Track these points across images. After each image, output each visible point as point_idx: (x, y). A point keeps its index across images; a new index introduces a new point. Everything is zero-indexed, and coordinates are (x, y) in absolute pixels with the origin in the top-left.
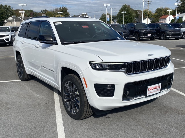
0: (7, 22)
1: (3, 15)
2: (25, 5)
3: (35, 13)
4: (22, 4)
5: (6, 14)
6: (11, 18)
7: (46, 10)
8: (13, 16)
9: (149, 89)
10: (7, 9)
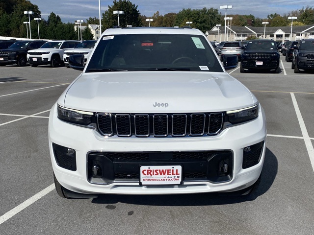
0: (209, 34)
1: (205, 24)
2: (230, 7)
3: (257, 19)
4: (225, 7)
5: (211, 22)
6: (215, 29)
7: (276, 14)
8: (217, 25)
9: (146, 172)
10: (213, 14)
